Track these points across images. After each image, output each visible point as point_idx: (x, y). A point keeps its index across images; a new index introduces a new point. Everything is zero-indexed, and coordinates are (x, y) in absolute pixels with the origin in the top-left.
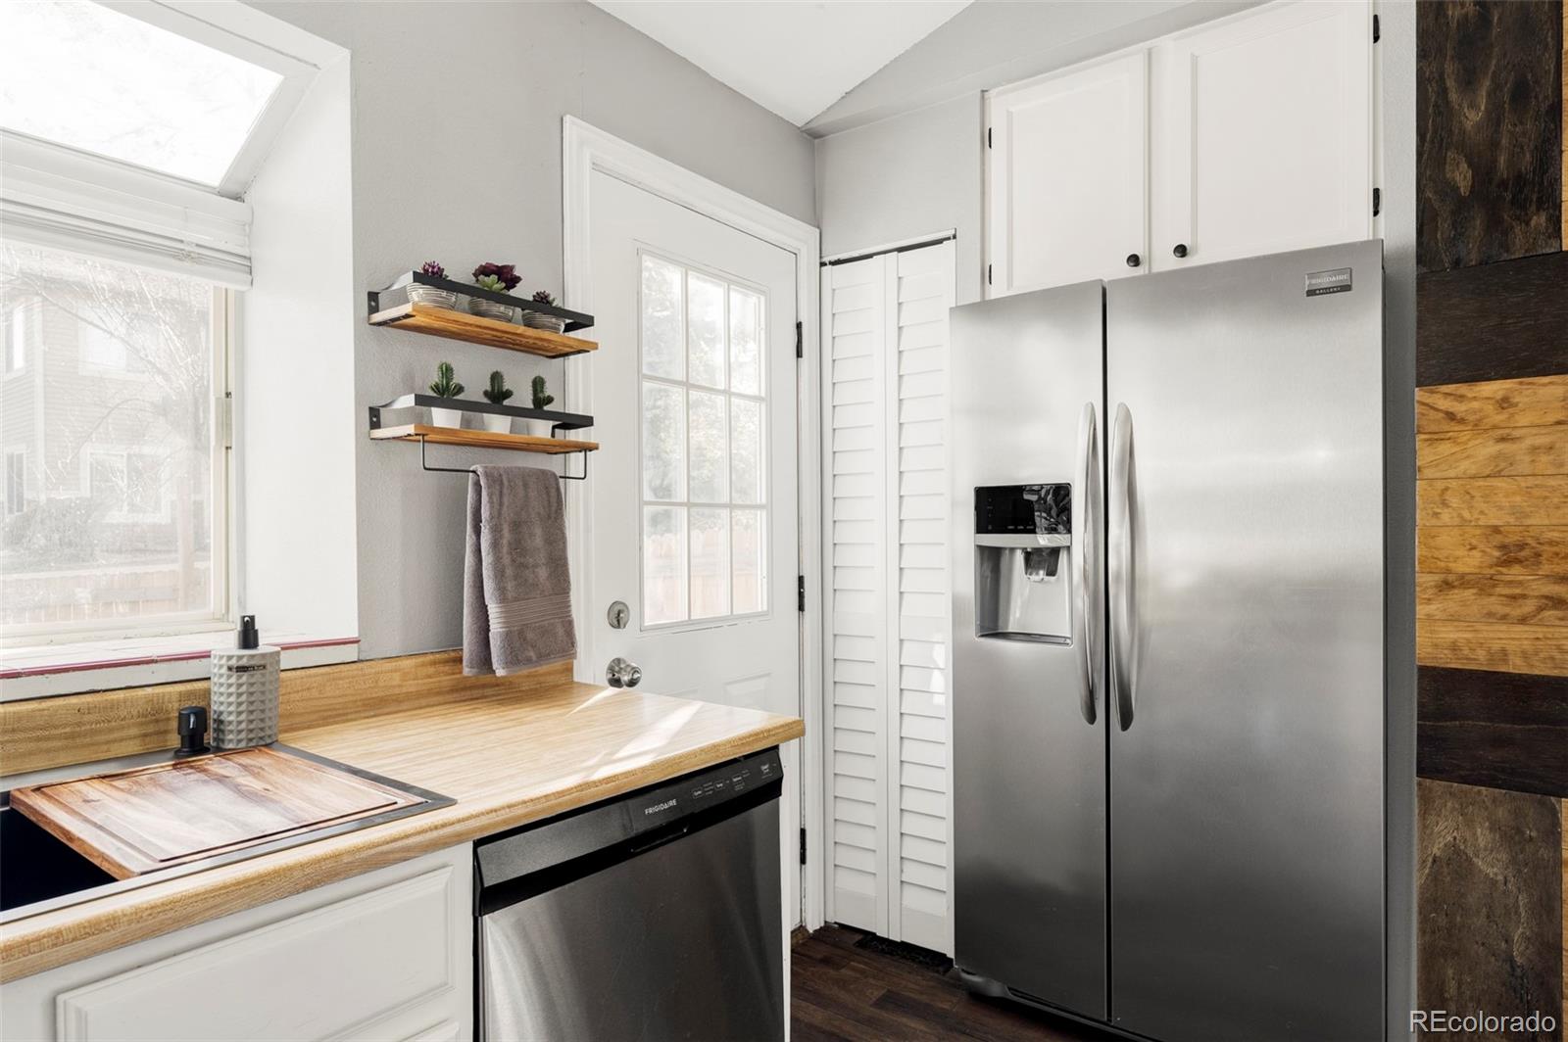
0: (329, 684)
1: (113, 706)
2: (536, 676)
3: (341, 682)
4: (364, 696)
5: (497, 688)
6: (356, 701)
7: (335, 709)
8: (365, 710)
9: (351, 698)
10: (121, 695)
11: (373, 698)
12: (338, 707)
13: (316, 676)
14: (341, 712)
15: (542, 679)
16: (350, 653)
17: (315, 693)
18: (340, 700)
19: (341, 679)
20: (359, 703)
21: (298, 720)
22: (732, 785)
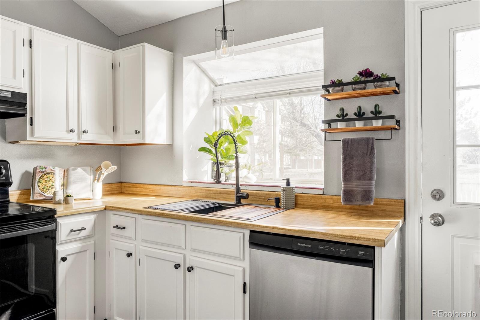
0: (313, 199)
1: (270, 194)
2: (384, 211)
3: (316, 199)
4: (322, 204)
5: (367, 212)
6: (320, 205)
7: (315, 206)
8: (322, 208)
9: (318, 204)
10: (272, 193)
11: (325, 205)
12: (315, 205)
13: (309, 196)
14: (316, 207)
15: (387, 213)
16: (321, 192)
17: (309, 200)
18: (316, 204)
19: (316, 198)
20: (321, 206)
21: (305, 206)
22: (339, 251)
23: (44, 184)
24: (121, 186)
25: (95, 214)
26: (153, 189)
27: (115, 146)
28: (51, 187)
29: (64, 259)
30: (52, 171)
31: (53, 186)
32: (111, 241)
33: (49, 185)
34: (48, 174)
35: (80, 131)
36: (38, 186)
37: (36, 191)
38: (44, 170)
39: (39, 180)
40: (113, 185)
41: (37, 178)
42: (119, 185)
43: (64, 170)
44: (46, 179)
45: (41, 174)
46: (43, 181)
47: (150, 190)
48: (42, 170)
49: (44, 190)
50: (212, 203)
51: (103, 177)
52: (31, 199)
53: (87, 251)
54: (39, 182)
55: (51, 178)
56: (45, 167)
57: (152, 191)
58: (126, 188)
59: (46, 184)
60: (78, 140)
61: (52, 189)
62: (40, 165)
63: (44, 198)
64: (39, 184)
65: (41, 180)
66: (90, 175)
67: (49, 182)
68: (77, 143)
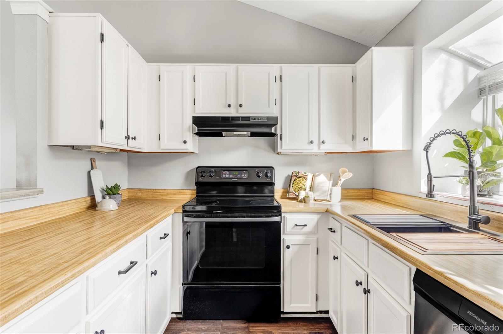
23: (296, 185)
24: (372, 192)
25: (318, 214)
26: (395, 198)
27: (357, 154)
28: (301, 188)
29: (288, 247)
30: (303, 176)
31: (302, 188)
32: (330, 242)
33: (300, 187)
34: (300, 177)
35: (320, 142)
36: (293, 187)
37: (290, 191)
38: (298, 174)
39: (293, 182)
40: (363, 191)
41: (293, 180)
42: (371, 191)
43: (313, 175)
44: (298, 182)
45: (295, 178)
46: (296, 183)
47: (392, 199)
48: (296, 175)
49: (296, 190)
50: (439, 222)
51: (341, 182)
52: (287, 196)
53: (310, 245)
54: (293, 183)
55: (301, 181)
56: (299, 173)
57: (394, 200)
58: (376, 194)
59: (297, 185)
60: (318, 150)
61: (301, 190)
62: (295, 171)
63: (295, 196)
64: (293, 185)
65: (295, 182)
66: (330, 180)
67: (300, 184)
68: (326, 152)
